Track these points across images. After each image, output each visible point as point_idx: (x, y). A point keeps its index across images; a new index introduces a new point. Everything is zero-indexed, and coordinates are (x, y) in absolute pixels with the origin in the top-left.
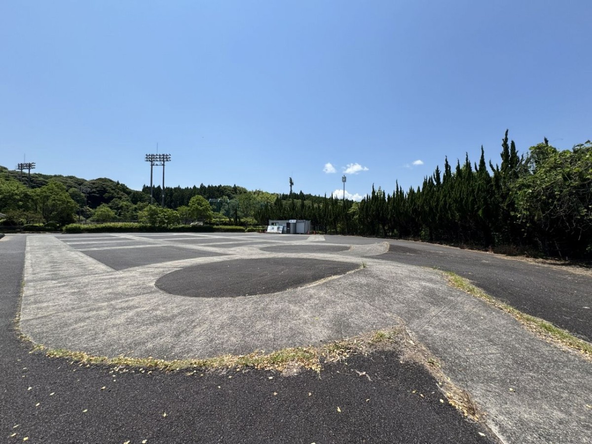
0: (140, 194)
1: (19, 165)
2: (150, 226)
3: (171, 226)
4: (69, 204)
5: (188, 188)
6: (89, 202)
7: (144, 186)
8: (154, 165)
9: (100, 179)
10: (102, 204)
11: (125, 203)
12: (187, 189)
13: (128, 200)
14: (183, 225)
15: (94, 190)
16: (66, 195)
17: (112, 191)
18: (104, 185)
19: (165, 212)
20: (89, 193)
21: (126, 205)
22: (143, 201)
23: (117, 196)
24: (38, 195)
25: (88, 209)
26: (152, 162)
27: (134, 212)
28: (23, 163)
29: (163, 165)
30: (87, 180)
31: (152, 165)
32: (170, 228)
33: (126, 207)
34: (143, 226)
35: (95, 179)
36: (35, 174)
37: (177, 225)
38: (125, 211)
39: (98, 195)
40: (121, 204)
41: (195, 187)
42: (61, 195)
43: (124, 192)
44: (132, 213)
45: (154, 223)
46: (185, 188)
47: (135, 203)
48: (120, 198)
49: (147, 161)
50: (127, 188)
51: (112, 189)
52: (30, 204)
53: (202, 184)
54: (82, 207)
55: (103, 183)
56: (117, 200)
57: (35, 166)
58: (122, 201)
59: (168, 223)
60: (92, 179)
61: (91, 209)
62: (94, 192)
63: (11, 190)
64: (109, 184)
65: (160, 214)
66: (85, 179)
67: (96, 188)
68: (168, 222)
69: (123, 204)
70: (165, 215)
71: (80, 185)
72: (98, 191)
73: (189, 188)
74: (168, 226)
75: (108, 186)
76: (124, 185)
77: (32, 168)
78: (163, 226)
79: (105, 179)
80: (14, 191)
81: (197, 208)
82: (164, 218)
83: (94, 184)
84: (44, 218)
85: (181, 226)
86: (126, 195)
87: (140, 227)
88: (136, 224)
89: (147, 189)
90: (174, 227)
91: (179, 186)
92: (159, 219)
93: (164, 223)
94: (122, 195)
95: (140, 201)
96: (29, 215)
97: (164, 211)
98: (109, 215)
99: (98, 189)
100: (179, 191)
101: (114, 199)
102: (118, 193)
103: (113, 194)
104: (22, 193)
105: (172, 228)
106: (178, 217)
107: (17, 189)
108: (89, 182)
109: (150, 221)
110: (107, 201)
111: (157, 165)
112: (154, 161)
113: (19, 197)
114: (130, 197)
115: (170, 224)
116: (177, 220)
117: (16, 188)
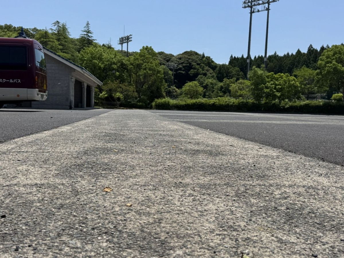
0: (227, 67)
1: (120, 39)
2: (253, 103)
3: (287, 103)
4: (158, 75)
5: (288, 54)
6: (176, 81)
7: (232, 57)
8: (254, 12)
9: (186, 53)
10: (187, 82)
11: (210, 80)
12: (287, 56)
13: (213, 77)
14: (307, 102)
15: (181, 66)
16: (156, 62)
17: (197, 67)
18: (189, 59)
19: (277, 80)
20: (176, 70)
21: (212, 84)
22: (229, 77)
23: (202, 72)
24: (132, 64)
25: (175, 89)
26: (251, 7)
27: (219, 92)
28: (123, 36)
29: (268, 9)
30: (175, 55)
31: (251, 13)
32: (284, 107)
33: (211, 86)
34: (243, 102)
35: (181, 53)
36: (133, 52)
37: (295, 102)
38: (209, 90)
39: (184, 72)
40: (206, 82)
41: (299, 52)
42: (151, 63)
43: (209, 67)
44: (218, 92)
45: (258, 97)
46: (285, 55)
47: (221, 80)
48: (205, 75)
49: (245, 7)
50: (213, 62)
51: (198, 64)
52: (125, 75)
53: (311, 45)
54: (169, 86)
55: (189, 57)
56: (202, 77)
57: (131, 38)
58: (207, 78)
59: (281, 98)
60: (178, 54)
61: (177, 89)
62: (180, 69)
63: (110, 58)
64: (194, 57)
65: (268, 82)
66: (173, 54)
67: (182, 63)
68: (282, 95)
69: (208, 81)
70: (276, 85)
71: (168, 61)
72: (184, 67)
73: (290, 54)
74: (280, 102)
75: (193, 60)
76: (209, 57)
77: (130, 41)
78: (273, 102)
79: (191, 52)
80: (112, 59)
81: (335, 69)
82: (275, 88)
83: (180, 59)
84: (137, 91)
85: (303, 103)
86: (211, 71)
87: (239, 104)
88: (233, 101)
89: (234, 61)
90: (290, 104)
91: (275, 53)
92: (268, 90)
93: (275, 97)
94: (207, 71)
95: (227, 76)
96: (124, 87)
97: (274, 78)
98: (197, 91)
99: (184, 65)
100: (275, 61)
101: (199, 76)
102: (203, 68)
103: (198, 70)
104: (119, 61)
105: (287, 106)
106: (296, 87)
107: (115, 57)
108: (176, 57)
109: (253, 94)
110: (192, 78)
111: (258, 11)
112: (255, 5)
113: (116, 66)
114: (216, 73)
115: (283, 100)
116: (296, 93)
117: (113, 56)
